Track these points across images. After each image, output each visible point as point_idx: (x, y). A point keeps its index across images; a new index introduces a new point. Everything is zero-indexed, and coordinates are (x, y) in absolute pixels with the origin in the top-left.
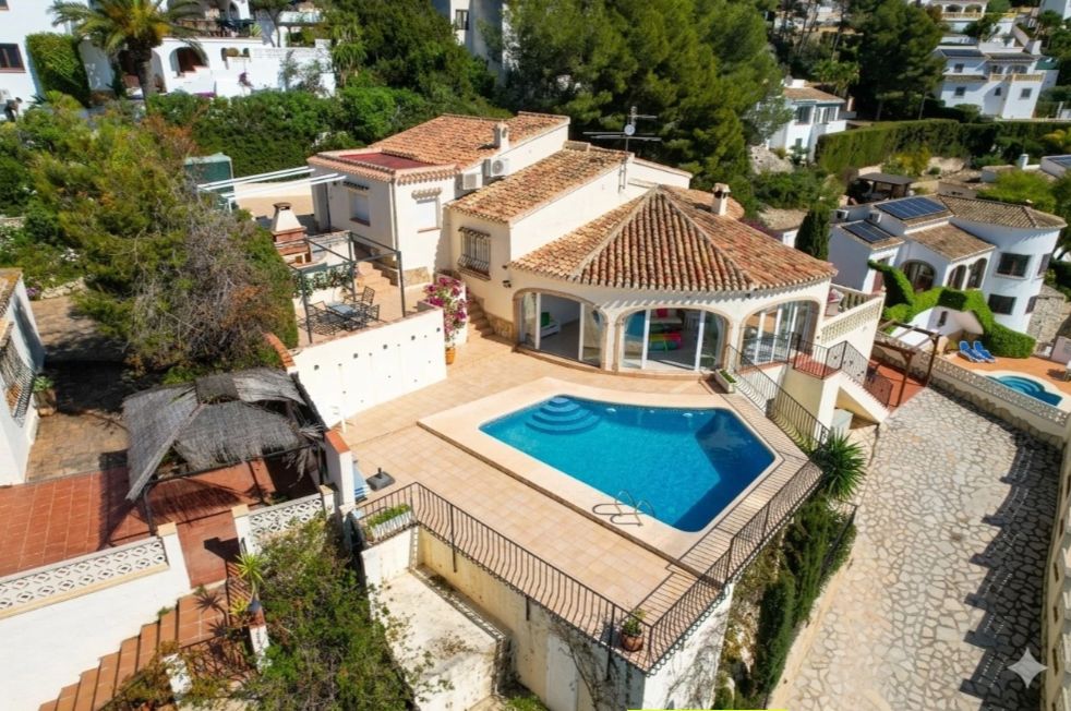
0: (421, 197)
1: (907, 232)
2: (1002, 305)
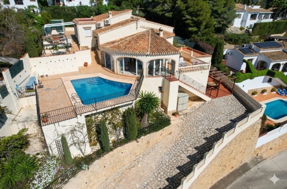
0: (85, 28)
1: (260, 52)
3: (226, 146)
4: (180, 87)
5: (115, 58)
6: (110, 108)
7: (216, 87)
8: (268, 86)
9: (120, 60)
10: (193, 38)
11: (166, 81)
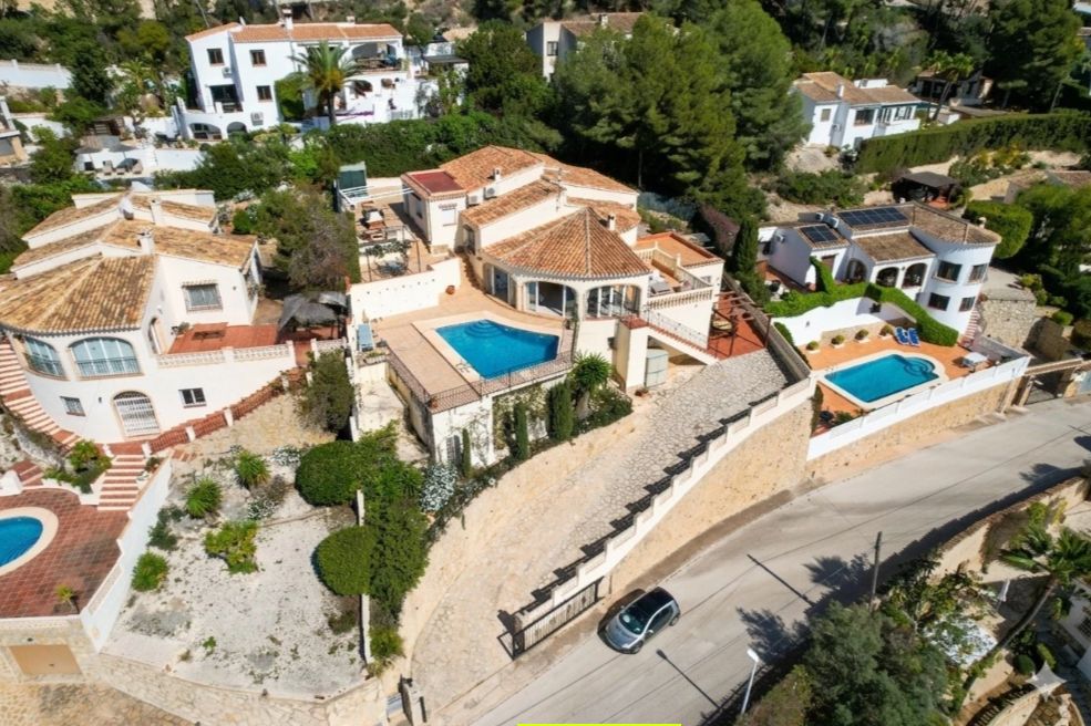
0: (444, 208)
1: (853, 238)
2: (939, 302)
3: (734, 451)
4: (650, 338)
5: (521, 280)
6: (530, 383)
7: (731, 334)
8: (872, 322)
9: (531, 285)
10: (689, 195)
11: (624, 329)
